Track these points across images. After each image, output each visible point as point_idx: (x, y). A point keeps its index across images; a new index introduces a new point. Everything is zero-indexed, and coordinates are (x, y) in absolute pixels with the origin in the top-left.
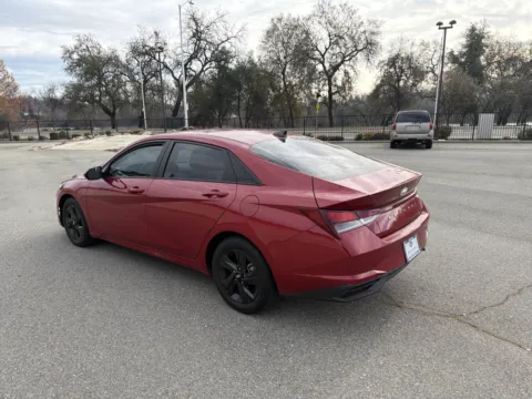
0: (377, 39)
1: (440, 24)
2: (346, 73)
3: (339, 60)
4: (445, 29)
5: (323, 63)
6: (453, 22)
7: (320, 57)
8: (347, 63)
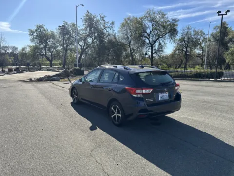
1: (219, 12)
2: (160, 44)
3: (157, 37)
4: (222, 15)
5: (148, 39)
6: (228, 11)
7: (147, 36)
8: (161, 39)
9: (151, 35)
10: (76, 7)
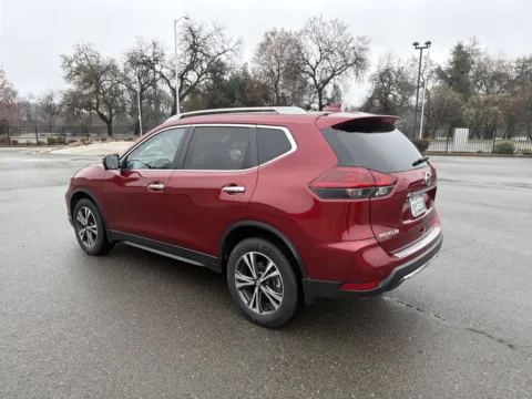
0: (366, 55)
1: (416, 44)
2: (335, 87)
3: (329, 74)
4: (421, 48)
5: (313, 76)
6: (428, 43)
7: (311, 71)
8: (337, 77)
9: (317, 69)
10: (175, 22)
